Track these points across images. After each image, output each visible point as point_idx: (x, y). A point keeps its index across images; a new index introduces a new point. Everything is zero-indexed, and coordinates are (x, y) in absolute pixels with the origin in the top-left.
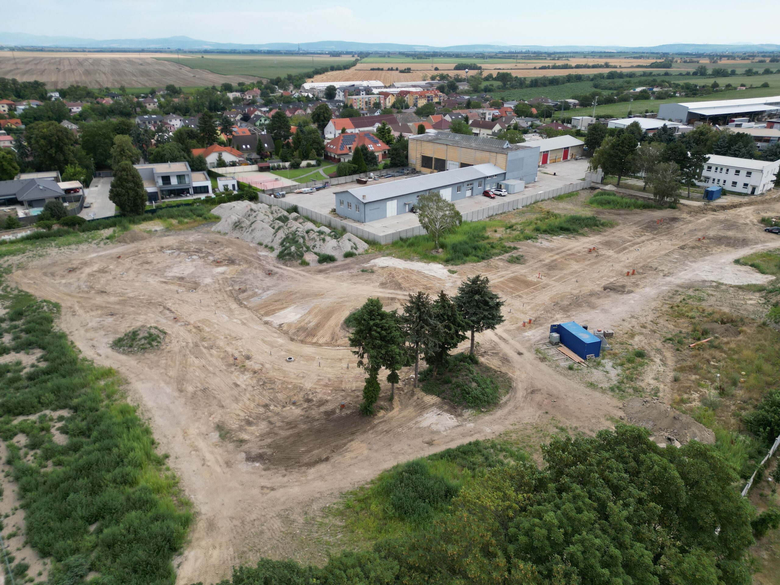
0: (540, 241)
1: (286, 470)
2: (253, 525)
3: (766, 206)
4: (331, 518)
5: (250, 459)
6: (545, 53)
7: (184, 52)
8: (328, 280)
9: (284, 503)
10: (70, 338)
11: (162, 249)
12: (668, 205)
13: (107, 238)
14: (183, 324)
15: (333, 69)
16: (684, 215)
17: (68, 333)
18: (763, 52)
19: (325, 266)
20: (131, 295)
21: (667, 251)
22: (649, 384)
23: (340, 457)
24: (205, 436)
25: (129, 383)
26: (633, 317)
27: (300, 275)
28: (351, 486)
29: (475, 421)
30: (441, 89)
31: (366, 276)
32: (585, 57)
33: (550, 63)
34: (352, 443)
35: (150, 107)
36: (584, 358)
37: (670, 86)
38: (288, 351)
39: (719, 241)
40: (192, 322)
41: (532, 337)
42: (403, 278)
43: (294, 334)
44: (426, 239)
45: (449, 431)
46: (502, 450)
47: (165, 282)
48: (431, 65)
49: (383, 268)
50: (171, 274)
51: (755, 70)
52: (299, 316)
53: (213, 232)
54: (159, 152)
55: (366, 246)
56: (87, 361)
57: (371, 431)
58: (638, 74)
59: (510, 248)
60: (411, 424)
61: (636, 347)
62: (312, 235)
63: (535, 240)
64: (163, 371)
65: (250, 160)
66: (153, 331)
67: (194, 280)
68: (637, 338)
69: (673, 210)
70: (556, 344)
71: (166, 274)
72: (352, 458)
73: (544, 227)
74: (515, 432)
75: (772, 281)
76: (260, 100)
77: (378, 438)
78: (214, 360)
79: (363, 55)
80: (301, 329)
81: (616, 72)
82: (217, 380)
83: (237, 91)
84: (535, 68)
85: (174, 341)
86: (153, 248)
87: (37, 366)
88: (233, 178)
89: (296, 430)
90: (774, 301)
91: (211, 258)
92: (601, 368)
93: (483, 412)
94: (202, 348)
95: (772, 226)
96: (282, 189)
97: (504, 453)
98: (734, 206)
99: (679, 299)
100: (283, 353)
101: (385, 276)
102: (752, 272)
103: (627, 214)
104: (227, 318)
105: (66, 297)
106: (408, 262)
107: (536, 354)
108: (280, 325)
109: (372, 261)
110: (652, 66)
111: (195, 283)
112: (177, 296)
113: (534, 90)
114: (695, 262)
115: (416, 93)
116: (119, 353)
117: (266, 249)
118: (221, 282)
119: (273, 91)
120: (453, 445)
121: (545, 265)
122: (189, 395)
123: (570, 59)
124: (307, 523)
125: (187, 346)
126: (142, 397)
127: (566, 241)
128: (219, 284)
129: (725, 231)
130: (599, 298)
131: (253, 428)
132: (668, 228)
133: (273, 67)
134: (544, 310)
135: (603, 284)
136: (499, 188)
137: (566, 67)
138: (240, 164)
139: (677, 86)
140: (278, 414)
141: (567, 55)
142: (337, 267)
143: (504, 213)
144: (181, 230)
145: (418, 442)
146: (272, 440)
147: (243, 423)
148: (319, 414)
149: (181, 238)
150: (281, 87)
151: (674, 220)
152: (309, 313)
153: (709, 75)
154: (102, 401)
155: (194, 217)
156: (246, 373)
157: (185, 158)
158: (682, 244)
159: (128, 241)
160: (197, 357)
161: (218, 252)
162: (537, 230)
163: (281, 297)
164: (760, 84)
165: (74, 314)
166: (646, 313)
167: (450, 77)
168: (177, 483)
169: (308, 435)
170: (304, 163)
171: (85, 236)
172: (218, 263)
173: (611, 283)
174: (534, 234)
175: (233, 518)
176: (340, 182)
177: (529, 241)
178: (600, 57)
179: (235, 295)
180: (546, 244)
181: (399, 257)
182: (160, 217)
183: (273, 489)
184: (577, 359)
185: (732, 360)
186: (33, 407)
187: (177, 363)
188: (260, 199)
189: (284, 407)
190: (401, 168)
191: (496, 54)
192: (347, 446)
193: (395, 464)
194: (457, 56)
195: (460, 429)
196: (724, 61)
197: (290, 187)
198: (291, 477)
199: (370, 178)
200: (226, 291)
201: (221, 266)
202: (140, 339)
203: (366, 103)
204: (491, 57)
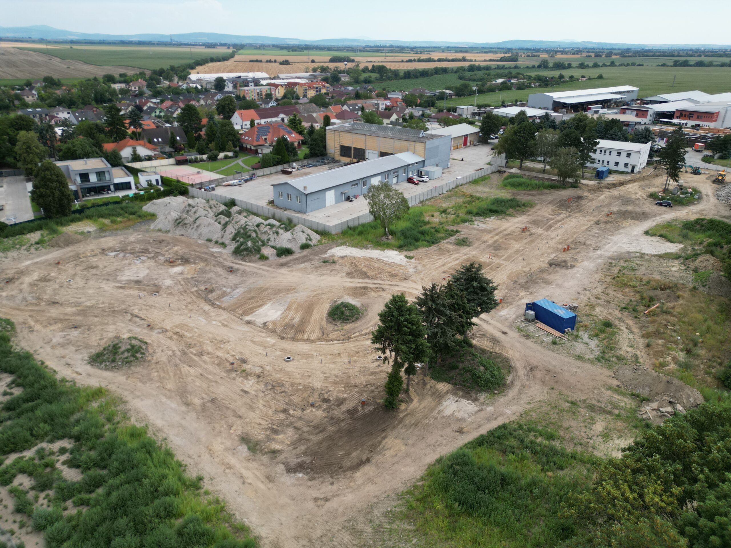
0: (476, 223)
1: (332, 477)
2: (322, 542)
3: (647, 182)
4: (397, 522)
5: (290, 470)
6: (407, 47)
7: (49, 42)
8: (294, 273)
9: (344, 514)
10: (38, 357)
11: (103, 251)
12: (569, 185)
13: (37, 243)
14: (160, 331)
15: (212, 60)
16: (586, 194)
17: (32, 352)
18: (586, 49)
19: (284, 259)
20: (88, 304)
21: (586, 227)
22: (627, 352)
23: (380, 456)
24: (233, 450)
25: (125, 402)
26: (585, 289)
27: (263, 270)
28: (404, 486)
29: (493, 404)
30: (325, 80)
31: (329, 267)
32: (443, 52)
33: (416, 57)
34: (386, 440)
35: (29, 99)
36: (563, 332)
37: (524, 78)
38: (283, 350)
39: (625, 215)
40: (168, 328)
41: (508, 316)
42: (366, 266)
43: (282, 332)
44: (372, 226)
45: (473, 417)
46: (529, 430)
47: (121, 287)
48: (307, 57)
49: (342, 258)
50: (124, 278)
51: (586, 64)
52: (279, 313)
53: (153, 230)
54: (69, 149)
55: (318, 237)
56: (67, 381)
57: (400, 426)
58: (493, 67)
59: (452, 231)
60: (435, 413)
61: (601, 318)
62: (263, 228)
63: (472, 223)
64: (158, 384)
65: (164, 153)
66: (134, 342)
67: (152, 282)
68: (598, 309)
69: (576, 190)
70: (533, 321)
71: (119, 278)
72: (392, 456)
73: (475, 211)
74: (533, 410)
75: (682, 248)
76: (148, 92)
77: (409, 432)
78: (210, 367)
79: (238, 47)
80: (287, 327)
81: (474, 65)
82: (222, 388)
83: (120, 82)
84: (402, 61)
85: (159, 351)
86: (93, 251)
87: (11, 394)
88: (156, 173)
89: (327, 434)
90: (693, 267)
91: (162, 258)
92: (580, 340)
93: (496, 394)
94: (191, 355)
95: (659, 200)
96: (211, 182)
97: (533, 433)
98: (622, 184)
99: (615, 270)
100: (278, 353)
101: (348, 265)
102: (663, 242)
103: (540, 194)
104: (204, 321)
105: (14, 312)
106: (364, 250)
107: (519, 332)
108: (265, 324)
109: (329, 251)
110: (502, 60)
111: (155, 285)
112: (140, 301)
113: (408, 81)
114: (613, 235)
115: (305, 84)
116: (101, 369)
117: (217, 245)
118: (182, 283)
119: (159, 82)
120: (484, 431)
121: (490, 246)
122: (198, 408)
123: (431, 53)
124: (376, 531)
125: (174, 355)
126: (146, 415)
127: (499, 222)
128: (182, 285)
129: (625, 207)
130: (549, 274)
131: (281, 436)
132: (578, 206)
133: (149, 58)
134: (507, 288)
135: (547, 261)
136: (420, 174)
137: (429, 60)
138: (156, 158)
139: (530, 77)
140: (300, 418)
141: (428, 50)
142: (297, 259)
143: (433, 198)
144: (116, 229)
145: (448, 431)
146: (306, 447)
147: (268, 432)
148: (343, 413)
149: (120, 238)
150: (166, 78)
151: (579, 198)
152: (289, 308)
153: (551, 67)
154: (103, 425)
155: (126, 215)
156: (250, 378)
157: (97, 153)
158: (595, 219)
159: (62, 245)
160: (190, 366)
161: (167, 251)
162: (470, 213)
163: (253, 294)
164: (596, 75)
165: (31, 330)
166: (595, 285)
167: (331, 69)
168: (224, 507)
169: (341, 437)
170: (222, 155)
171: (11, 242)
172: (171, 263)
173: (553, 259)
174: (469, 217)
175: (298, 538)
176: (265, 174)
177: (466, 224)
178: (456, 52)
179: (204, 296)
180: (482, 226)
181: (354, 246)
182: (89, 217)
183: (327, 500)
184: (557, 334)
185: (684, 322)
186: (26, 442)
187: (172, 374)
188: (190, 194)
189: (303, 410)
190: (321, 157)
191: (364, 48)
192: (383, 444)
193: (437, 456)
194: (329, 49)
195: (482, 414)
196: (559, 56)
197: (217, 180)
198: (341, 484)
199: (293, 168)
200: (192, 292)
201: (176, 266)
202: (123, 353)
203: (258, 94)
204: (361, 51)
